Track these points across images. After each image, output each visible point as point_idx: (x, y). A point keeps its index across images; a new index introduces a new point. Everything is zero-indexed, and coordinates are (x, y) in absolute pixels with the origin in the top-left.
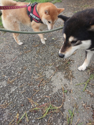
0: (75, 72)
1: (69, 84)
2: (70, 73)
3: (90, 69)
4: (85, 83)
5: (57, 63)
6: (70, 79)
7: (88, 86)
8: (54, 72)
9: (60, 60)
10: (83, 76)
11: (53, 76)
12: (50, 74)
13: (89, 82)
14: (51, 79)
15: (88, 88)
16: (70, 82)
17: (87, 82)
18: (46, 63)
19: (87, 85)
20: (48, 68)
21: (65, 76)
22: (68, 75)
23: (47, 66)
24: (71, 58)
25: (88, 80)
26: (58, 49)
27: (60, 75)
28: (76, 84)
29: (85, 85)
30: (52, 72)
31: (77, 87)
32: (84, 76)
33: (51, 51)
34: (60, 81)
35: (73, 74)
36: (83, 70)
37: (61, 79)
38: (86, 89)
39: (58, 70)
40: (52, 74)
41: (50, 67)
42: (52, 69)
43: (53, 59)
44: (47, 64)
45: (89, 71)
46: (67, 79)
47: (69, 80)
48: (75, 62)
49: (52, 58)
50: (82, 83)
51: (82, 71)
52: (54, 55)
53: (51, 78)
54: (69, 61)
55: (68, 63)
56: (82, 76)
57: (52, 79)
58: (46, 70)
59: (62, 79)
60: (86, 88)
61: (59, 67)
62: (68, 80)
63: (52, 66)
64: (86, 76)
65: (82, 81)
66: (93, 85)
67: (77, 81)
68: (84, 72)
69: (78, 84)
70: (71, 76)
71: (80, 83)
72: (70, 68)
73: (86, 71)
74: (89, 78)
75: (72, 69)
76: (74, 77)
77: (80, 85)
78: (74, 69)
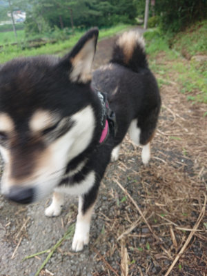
0: (37, 222)
1: (8, 258)
2: (24, 225)
3: (73, 210)
4: (49, 251)
6: (17, 242)
7: (52, 259)
10: (52, 231)
13: (61, 246)
15: (51, 263)
16: (13, 251)
17: (54, 247)
19: (52, 257)
21: (7, 235)
22: (17, 231)
25: (60, 240)
28: (27, 257)
29: (47, 256)
31: (25, 264)
32: (54, 232)
35: (29, 226)
36: (55, 214)
38: (44, 269)
45: (70, 216)
46: (10, 243)
47: (13, 245)
50: (43, 252)
56: (49, 230)
60: (48, 265)
62: (9, 246)
64: (60, 229)
65: (44, 244)
66: (66, 254)
67: (33, 247)
68: (59, 218)
69: (32, 256)
70: (22, 233)
71: (37, 252)
72: (29, 210)
73: (63, 215)
74: (63, 236)
75: (33, 213)
76: (30, 235)
77: (33, 257)
78: (38, 212)
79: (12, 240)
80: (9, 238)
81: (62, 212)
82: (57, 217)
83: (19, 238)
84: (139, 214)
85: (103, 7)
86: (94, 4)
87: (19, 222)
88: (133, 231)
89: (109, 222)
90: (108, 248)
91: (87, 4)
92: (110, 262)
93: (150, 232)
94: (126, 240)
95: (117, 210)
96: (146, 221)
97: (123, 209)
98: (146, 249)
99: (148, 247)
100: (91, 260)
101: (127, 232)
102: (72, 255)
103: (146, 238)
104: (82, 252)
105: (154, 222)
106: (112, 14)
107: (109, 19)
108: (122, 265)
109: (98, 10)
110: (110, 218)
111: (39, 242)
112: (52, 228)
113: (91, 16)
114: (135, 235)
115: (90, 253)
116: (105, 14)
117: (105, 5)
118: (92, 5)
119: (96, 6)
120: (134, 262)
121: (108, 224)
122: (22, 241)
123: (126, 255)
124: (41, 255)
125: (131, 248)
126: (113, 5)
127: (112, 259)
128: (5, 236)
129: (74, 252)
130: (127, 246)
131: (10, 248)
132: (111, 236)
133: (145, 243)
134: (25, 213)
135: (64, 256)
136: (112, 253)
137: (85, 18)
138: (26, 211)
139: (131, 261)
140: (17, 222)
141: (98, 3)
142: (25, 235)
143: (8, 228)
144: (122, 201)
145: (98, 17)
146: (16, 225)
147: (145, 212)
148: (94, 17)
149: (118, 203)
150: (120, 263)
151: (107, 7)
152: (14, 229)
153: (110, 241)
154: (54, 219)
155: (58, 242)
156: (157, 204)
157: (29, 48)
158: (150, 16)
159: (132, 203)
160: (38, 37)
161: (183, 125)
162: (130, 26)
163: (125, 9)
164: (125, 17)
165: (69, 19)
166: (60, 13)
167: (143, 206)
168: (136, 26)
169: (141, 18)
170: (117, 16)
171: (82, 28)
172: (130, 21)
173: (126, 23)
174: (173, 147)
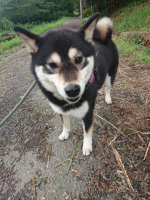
0: (55, 145)
1: (45, 168)
2: (48, 148)
4: (69, 159)
5: (27, 136)
6: (47, 158)
7: (73, 163)
8: (18, 153)
9: (32, 130)
11: (17, 161)
12: (13, 159)
13: (76, 155)
14: (13, 168)
15: (73, 165)
16: (46, 164)
17: (72, 156)
18: (5, 141)
19: (72, 162)
20: (9, 150)
22: (44, 152)
23: (7, 146)
24: (49, 123)
25: (74, 152)
26: (29, 113)
27: (31, 156)
28: (56, 165)
29: (69, 162)
30: (17, 154)
31: (57, 169)
32: (68, 148)
33: (17, 118)
34: (30, 166)
35: (51, 148)
37: (31, 164)
38: (70, 169)
39: (28, 148)
40: (16, 159)
41: (12, 147)
42: (15, 149)
43: (19, 130)
44: (7, 143)
45: (75, 138)
46: (42, 160)
47: (45, 161)
48: (56, 128)
49: (18, 129)
50: (65, 160)
51: (64, 140)
52: (21, 124)
53: (14, 166)
54: (47, 128)
55: (44, 133)
56: (65, 148)
57: (15, 168)
58: (5, 153)
59: (34, 162)
60: (71, 167)
61: (29, 142)
62: (43, 162)
63: (16, 145)
64: (71, 146)
65: (65, 156)
66: (80, 158)
67: (58, 159)
68: (68, 140)
69: (59, 164)
70: (48, 153)
71: (62, 161)
72: (47, 139)
73: (70, 138)
74: (75, 149)
75: (50, 140)
76: (53, 153)
77: (61, 164)
78: (54, 140)
79: (43, 158)
80: (41, 158)
81: (69, 137)
82: (67, 140)
83: (47, 156)
84: (116, 130)
85: (49, 6)
86: (42, 4)
87: (44, 147)
88: (116, 140)
89: (100, 137)
90: (105, 151)
91: (37, 5)
92: (109, 158)
93: (127, 139)
94: (114, 145)
95: (103, 130)
96: (122, 133)
97: (106, 129)
98: (128, 147)
99: (128, 146)
100: (97, 159)
101: (113, 141)
102: (85, 159)
103: (125, 142)
104: (90, 155)
105: (127, 133)
106: (56, 11)
107: (55, 14)
108: (117, 158)
109: (46, 9)
110: (100, 135)
111: (61, 156)
112: (66, 146)
113: (42, 13)
114: (118, 141)
115: (95, 156)
116: (52, 12)
117: (51, 4)
118: (41, 5)
119: (44, 6)
120: (123, 155)
121: (100, 139)
122: (50, 157)
123: (117, 152)
124: (65, 162)
125: (119, 149)
126: (56, 4)
127: (109, 156)
128: (38, 157)
129: (85, 156)
130: (116, 148)
131: (44, 163)
132: (104, 145)
133: (126, 145)
134: (46, 142)
135: (80, 160)
136: (108, 153)
137: (37, 16)
138: (46, 140)
139: (121, 155)
141: (45, 4)
142: (50, 154)
143: (38, 152)
144: (104, 124)
145: (46, 14)
146: (43, 149)
147: (120, 129)
148: (44, 14)
149: (102, 126)
150: (115, 157)
151: (52, 6)
152: (42, 152)
153: (104, 147)
154: (65, 141)
155: (73, 153)
156: (126, 123)
157: (4, 41)
158: (84, 9)
159: (110, 125)
160: (4, 32)
161: (127, 77)
162: (70, 17)
163: (65, 5)
164: (66, 12)
165: (26, 17)
166: (19, 14)
167: (118, 126)
168: (75, 17)
169: (77, 12)
170: (60, 12)
171: (38, 22)
172: (69, 14)
173: (67, 16)
174: (125, 90)
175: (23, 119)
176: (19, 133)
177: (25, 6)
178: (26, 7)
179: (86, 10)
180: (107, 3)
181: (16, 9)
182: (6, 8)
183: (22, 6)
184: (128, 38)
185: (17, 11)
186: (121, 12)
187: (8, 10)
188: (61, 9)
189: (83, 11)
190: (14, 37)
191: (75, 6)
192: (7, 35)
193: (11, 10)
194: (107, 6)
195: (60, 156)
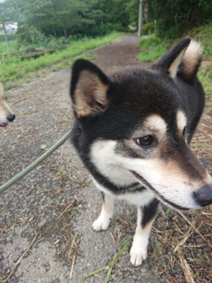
0: (86, 237)
1: (66, 277)
2: (73, 241)
3: (120, 224)
4: (107, 268)
5: (43, 214)
6: (71, 260)
7: (113, 276)
8: (28, 243)
9: (52, 204)
10: (104, 246)
11: (24, 257)
12: (18, 253)
13: (118, 261)
14: (16, 270)
15: (112, 280)
16: (69, 270)
17: (112, 263)
18: (10, 217)
19: (112, 273)
20: (15, 234)
21: (59, 253)
22: (68, 248)
23: (12, 228)
24: (79, 195)
25: (116, 255)
26: (50, 175)
27: (46, 251)
28: (85, 275)
29: (106, 273)
30: (24, 244)
32: (106, 247)
33: (32, 181)
34: (43, 270)
35: (79, 243)
37: (45, 266)
39: (42, 236)
40: (23, 252)
41: (19, 230)
42: (24, 235)
43: (33, 202)
44: (12, 222)
45: (119, 230)
46: (64, 262)
47: (68, 264)
48: (89, 205)
49: (32, 200)
50: (101, 269)
51: (101, 231)
52: (38, 192)
53: (19, 264)
54: (75, 205)
55: (70, 213)
56: (102, 245)
57: (19, 269)
58: (8, 239)
59: (50, 263)
61: (45, 226)
62: (64, 265)
63: (26, 227)
64: (112, 244)
65: (100, 261)
66: (126, 269)
67: (88, 265)
68: (107, 232)
69: (90, 274)
70: (74, 250)
71: (95, 270)
72: (74, 225)
73: (111, 229)
74: (117, 251)
75: (79, 228)
76: (82, 252)
77: (93, 275)
78: (85, 227)
79: (65, 259)
80: (61, 257)
81: (110, 226)
82: (107, 230)
83: (72, 255)
84: (188, 225)
85: (95, 15)
86: (87, 12)
87: (68, 239)
88: (187, 242)
89: (160, 234)
90: (167, 261)
91: (80, 13)
92: (173, 275)
93: (205, 242)
94: (183, 251)
95: (165, 221)
96: (197, 231)
97: (170, 219)
98: (206, 259)
99: (207, 257)
100: (153, 274)
101: (181, 244)
102: (133, 270)
103: (201, 248)
104: (141, 266)
105: (205, 231)
106: (104, 22)
107: (102, 27)
108: (187, 278)
109: (91, 19)
110: (160, 229)
111: (94, 259)
112: (103, 243)
113: (84, 24)
114: (190, 246)
115: (150, 268)
116: (98, 23)
117: (98, 13)
118: (84, 13)
119: (89, 14)
120: (197, 273)
121: (160, 237)
122: (76, 259)
123: (187, 266)
124: (100, 272)
125: (191, 259)
126: (105, 13)
127: (174, 272)
128: (56, 255)
129: (134, 267)
130: (186, 257)
131: (66, 267)
132: (167, 249)
133: (203, 254)
134: (71, 229)
135: (124, 272)
136: (173, 266)
137: (78, 27)
138: (72, 226)
139: (195, 273)
140: (66, 239)
141: (90, 12)
142: (77, 252)
143: (57, 245)
144: (168, 212)
145: (91, 26)
146: (65, 242)
147: (194, 222)
148: (87, 26)
149: (164, 214)
150: (184, 275)
151: (100, 15)
152: (64, 247)
153: (166, 253)
154: (103, 233)
155: (114, 258)
156: (204, 213)
157: (28, 58)
158: (144, 22)
159: (177, 213)
160: (30, 46)
161: (206, 132)
162: (124, 33)
163: (118, 16)
164: (118, 25)
165: (61, 28)
166: (53, 23)
167: (190, 216)
168: (130, 33)
169: (134, 26)
170: (110, 24)
171: (78, 37)
172: (123, 28)
173: (120, 30)
174: (203, 153)
175: (40, 183)
176: (31, 208)
177: (62, 13)
178: (64, 15)
179: (148, 24)
180: (179, 17)
181: (50, 16)
182: (38, 14)
183: (58, 13)
184: (208, 71)
185: (51, 19)
186: (198, 32)
187: (39, 17)
188: (111, 21)
189: (142, 26)
190: (43, 55)
191: (132, 18)
192: (33, 50)
193: (43, 17)
194: (179, 22)
195: (92, 259)
